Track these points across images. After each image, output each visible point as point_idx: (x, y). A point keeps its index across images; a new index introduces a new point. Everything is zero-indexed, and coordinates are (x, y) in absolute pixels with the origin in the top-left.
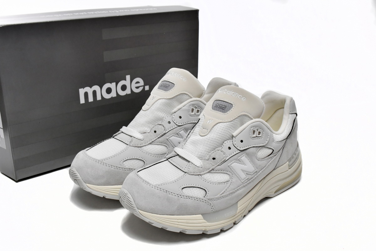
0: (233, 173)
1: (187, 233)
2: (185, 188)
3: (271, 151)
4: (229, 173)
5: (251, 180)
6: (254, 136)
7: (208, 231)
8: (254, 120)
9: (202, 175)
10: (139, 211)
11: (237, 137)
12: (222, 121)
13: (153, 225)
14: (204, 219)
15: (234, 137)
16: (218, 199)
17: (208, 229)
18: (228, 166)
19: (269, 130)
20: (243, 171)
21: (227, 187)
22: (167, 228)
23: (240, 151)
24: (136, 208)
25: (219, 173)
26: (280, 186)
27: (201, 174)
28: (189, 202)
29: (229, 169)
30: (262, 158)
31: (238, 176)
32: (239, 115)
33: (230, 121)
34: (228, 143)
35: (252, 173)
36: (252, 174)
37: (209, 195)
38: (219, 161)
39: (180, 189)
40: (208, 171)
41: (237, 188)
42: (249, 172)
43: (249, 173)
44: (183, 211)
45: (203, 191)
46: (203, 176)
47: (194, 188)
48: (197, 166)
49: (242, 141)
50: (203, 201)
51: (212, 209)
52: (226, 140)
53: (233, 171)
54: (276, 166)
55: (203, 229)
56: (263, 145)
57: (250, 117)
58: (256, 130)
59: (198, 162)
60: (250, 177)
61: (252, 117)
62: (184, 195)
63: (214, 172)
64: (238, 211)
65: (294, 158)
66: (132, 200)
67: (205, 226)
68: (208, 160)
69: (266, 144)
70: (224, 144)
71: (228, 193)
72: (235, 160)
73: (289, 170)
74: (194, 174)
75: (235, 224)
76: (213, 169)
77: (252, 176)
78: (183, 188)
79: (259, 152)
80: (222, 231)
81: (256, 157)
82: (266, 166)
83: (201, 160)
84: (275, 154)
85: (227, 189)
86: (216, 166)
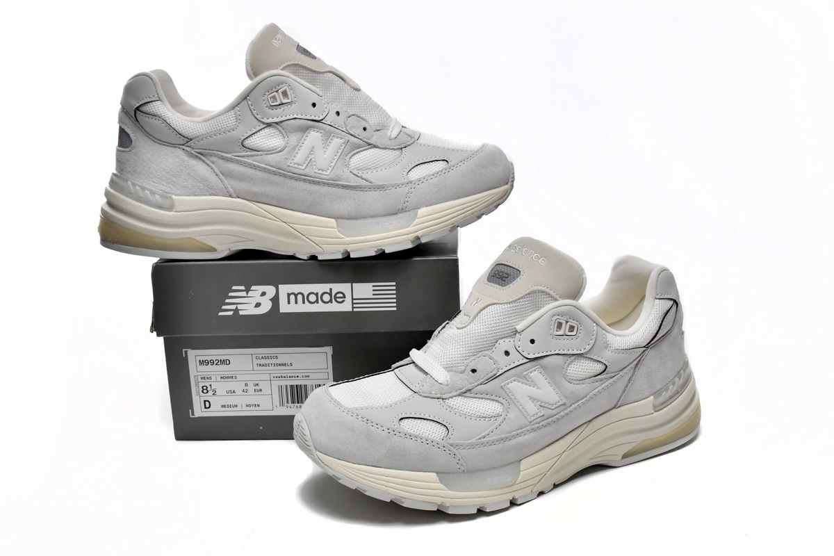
0: (510, 401)
1: (404, 506)
2: (407, 420)
3: (603, 367)
4: (504, 401)
5: (550, 419)
6: (561, 333)
7: (448, 507)
8: (561, 302)
9: (445, 399)
10: (318, 453)
11: (523, 333)
12: (497, 302)
13: (340, 481)
14: (441, 481)
15: (519, 333)
16: (472, 446)
17: (448, 502)
18: (502, 387)
19: (594, 324)
20: (533, 399)
21: (495, 426)
22: (366, 491)
23: (528, 361)
24: (312, 448)
25: (482, 398)
26: (635, 444)
27: (444, 397)
28: (410, 444)
29: (503, 392)
30: (579, 379)
31: (521, 409)
32: (528, 291)
33: (512, 302)
34: (506, 344)
35: (553, 405)
36: (553, 408)
37: (455, 438)
38: (482, 377)
39: (396, 420)
40: (459, 392)
41: (516, 430)
42: (546, 403)
43: (546, 405)
44: (398, 460)
45: (443, 427)
46: (447, 401)
47: (425, 421)
48: (439, 382)
49: (532, 341)
50: (439, 446)
51: (459, 466)
52: (502, 338)
53: (510, 398)
54: (618, 401)
55: (439, 501)
56: (579, 352)
57: (552, 297)
58: (564, 322)
59: (441, 375)
60: (548, 412)
61: (557, 297)
62: (401, 430)
63: (472, 395)
64: (520, 478)
65: (669, 391)
66: (307, 432)
67: (441, 495)
68: (463, 372)
69: (586, 351)
70: (497, 344)
71: (494, 438)
72: (516, 376)
73: (655, 414)
74: (429, 395)
75: (513, 503)
76: (470, 390)
77: (554, 412)
78: (401, 419)
79: (572, 366)
80: (481, 513)
81: (565, 376)
82: (588, 397)
83: (448, 371)
84: (613, 375)
85: (493, 429)
86: (476, 384)
